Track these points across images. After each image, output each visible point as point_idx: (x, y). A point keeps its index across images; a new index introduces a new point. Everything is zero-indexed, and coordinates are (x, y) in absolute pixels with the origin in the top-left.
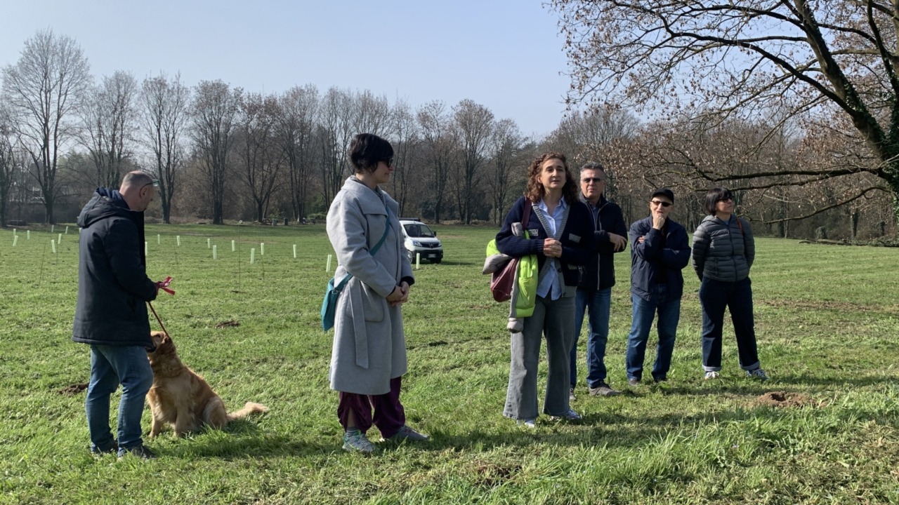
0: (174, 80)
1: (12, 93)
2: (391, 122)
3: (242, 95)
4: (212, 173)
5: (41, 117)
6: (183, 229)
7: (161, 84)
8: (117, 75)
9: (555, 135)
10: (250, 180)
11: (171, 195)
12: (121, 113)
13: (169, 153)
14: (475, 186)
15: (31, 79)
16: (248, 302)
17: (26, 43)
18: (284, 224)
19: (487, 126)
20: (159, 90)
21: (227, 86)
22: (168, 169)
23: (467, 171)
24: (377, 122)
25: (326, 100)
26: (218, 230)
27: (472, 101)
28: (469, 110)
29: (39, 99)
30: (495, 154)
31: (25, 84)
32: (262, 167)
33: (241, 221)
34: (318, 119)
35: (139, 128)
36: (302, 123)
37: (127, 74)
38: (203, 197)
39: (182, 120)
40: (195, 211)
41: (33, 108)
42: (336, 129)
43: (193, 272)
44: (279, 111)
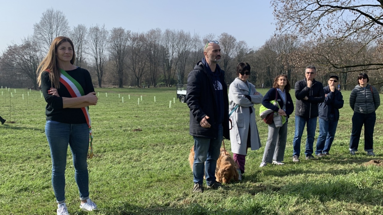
0: (102, 27)
1: (38, 35)
2: (192, 43)
3: (130, 33)
4: (118, 66)
5: (49, 44)
6: (107, 90)
7: (97, 29)
8: (79, 26)
9: (263, 47)
10: (134, 69)
11: (102, 76)
12: (81, 42)
13: (100, 59)
14: (228, 70)
15: (45, 29)
16: (142, 121)
17: (43, 14)
18: (148, 87)
19: (233, 44)
20: (96, 32)
21: (124, 30)
22: (100, 65)
23: (225, 64)
24: (186, 43)
25: (165, 34)
26: (121, 90)
27: (227, 33)
28: (225, 37)
29: (48, 37)
30: (236, 56)
31: (43, 31)
32: (139, 64)
33: (130, 86)
34: (161, 43)
35: (88, 48)
36: (155, 45)
37: (83, 25)
38: (114, 76)
39: (105, 45)
40: (111, 82)
41: (46, 41)
42: (169, 47)
43: (116, 108)
44: (145, 40)
